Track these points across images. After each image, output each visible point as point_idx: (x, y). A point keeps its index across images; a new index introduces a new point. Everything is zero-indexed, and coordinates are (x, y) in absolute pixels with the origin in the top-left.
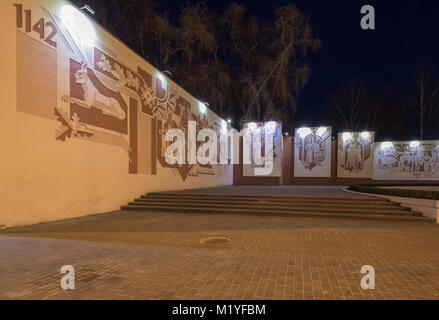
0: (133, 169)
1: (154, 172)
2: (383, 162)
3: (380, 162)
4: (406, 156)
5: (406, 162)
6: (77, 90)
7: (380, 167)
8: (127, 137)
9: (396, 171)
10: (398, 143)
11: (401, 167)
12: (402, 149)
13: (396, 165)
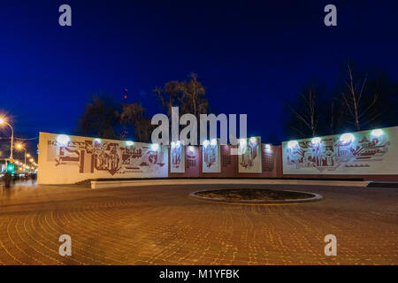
0: (81, 171)
1: (92, 172)
2: (291, 159)
3: (288, 158)
4: (309, 152)
5: (310, 158)
6: (62, 153)
7: (289, 164)
8: (79, 163)
9: (302, 166)
10: (301, 141)
11: (305, 163)
12: (305, 145)
13: (301, 161)
